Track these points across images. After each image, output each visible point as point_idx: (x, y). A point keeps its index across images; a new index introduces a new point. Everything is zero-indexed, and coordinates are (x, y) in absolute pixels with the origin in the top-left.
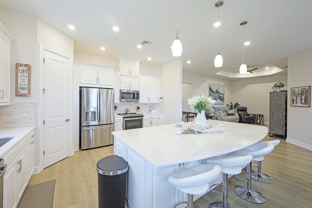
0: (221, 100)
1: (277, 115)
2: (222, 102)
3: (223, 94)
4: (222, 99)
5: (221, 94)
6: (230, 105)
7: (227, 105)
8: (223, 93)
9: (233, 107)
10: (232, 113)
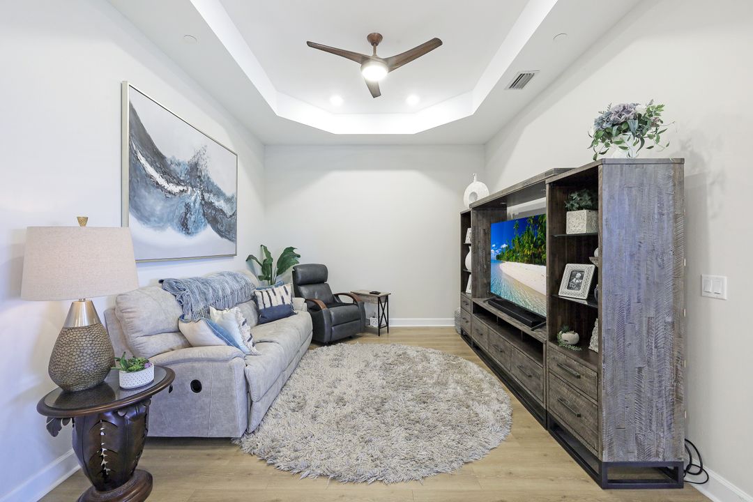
0: (219, 232)
1: (644, 328)
2: (224, 245)
3: (231, 200)
4: (224, 225)
5: (219, 193)
6: (260, 257)
7: (250, 258)
8: (229, 194)
9: (275, 268)
10: (284, 306)
